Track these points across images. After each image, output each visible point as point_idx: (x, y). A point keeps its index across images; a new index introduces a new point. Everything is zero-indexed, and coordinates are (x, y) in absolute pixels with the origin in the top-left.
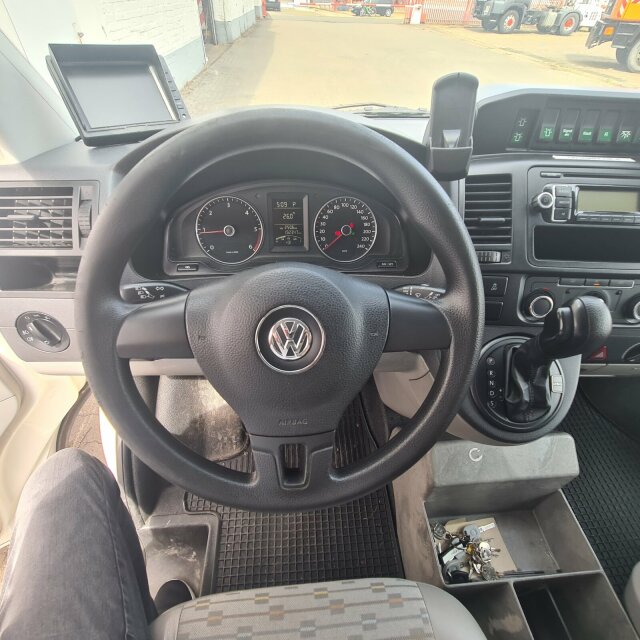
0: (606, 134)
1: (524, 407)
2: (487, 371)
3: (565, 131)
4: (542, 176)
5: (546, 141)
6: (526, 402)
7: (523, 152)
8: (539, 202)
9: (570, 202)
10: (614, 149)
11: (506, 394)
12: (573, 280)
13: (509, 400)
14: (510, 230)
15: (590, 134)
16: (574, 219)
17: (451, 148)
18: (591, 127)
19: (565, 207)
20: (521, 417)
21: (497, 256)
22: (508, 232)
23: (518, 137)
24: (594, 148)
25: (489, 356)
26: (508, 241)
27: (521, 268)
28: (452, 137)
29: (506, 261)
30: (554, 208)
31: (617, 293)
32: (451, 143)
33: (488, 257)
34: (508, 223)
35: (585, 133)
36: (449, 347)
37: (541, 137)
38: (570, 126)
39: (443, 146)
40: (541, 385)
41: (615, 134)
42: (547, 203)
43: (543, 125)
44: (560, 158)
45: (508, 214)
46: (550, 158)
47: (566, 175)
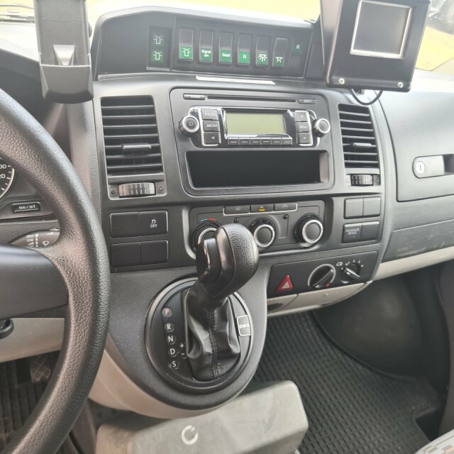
0: (245, 56)
1: (209, 361)
2: (164, 324)
3: (203, 51)
4: (186, 98)
5: (186, 61)
6: (209, 354)
7: (166, 71)
8: (185, 127)
9: (217, 125)
10: (256, 71)
11: (187, 349)
12: (238, 208)
13: (190, 355)
14: (160, 158)
15: (229, 55)
16: (225, 143)
17: (65, 65)
18: (229, 49)
19: (213, 130)
20: (208, 374)
21: (151, 188)
22: (158, 160)
23: (158, 56)
24: (235, 69)
25: (164, 307)
26: (160, 169)
27: (179, 199)
28: (65, 53)
29: (161, 192)
30: (203, 132)
31: (285, 218)
32: (65, 60)
33: (143, 189)
34: (157, 150)
35: (224, 55)
36: (67, 304)
37: (181, 57)
38: (208, 47)
39: (57, 63)
40: (222, 331)
41: (253, 57)
42: (193, 127)
43: (181, 45)
44: (203, 79)
45: (156, 140)
46: (194, 79)
47: (211, 97)
